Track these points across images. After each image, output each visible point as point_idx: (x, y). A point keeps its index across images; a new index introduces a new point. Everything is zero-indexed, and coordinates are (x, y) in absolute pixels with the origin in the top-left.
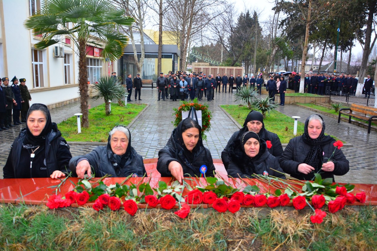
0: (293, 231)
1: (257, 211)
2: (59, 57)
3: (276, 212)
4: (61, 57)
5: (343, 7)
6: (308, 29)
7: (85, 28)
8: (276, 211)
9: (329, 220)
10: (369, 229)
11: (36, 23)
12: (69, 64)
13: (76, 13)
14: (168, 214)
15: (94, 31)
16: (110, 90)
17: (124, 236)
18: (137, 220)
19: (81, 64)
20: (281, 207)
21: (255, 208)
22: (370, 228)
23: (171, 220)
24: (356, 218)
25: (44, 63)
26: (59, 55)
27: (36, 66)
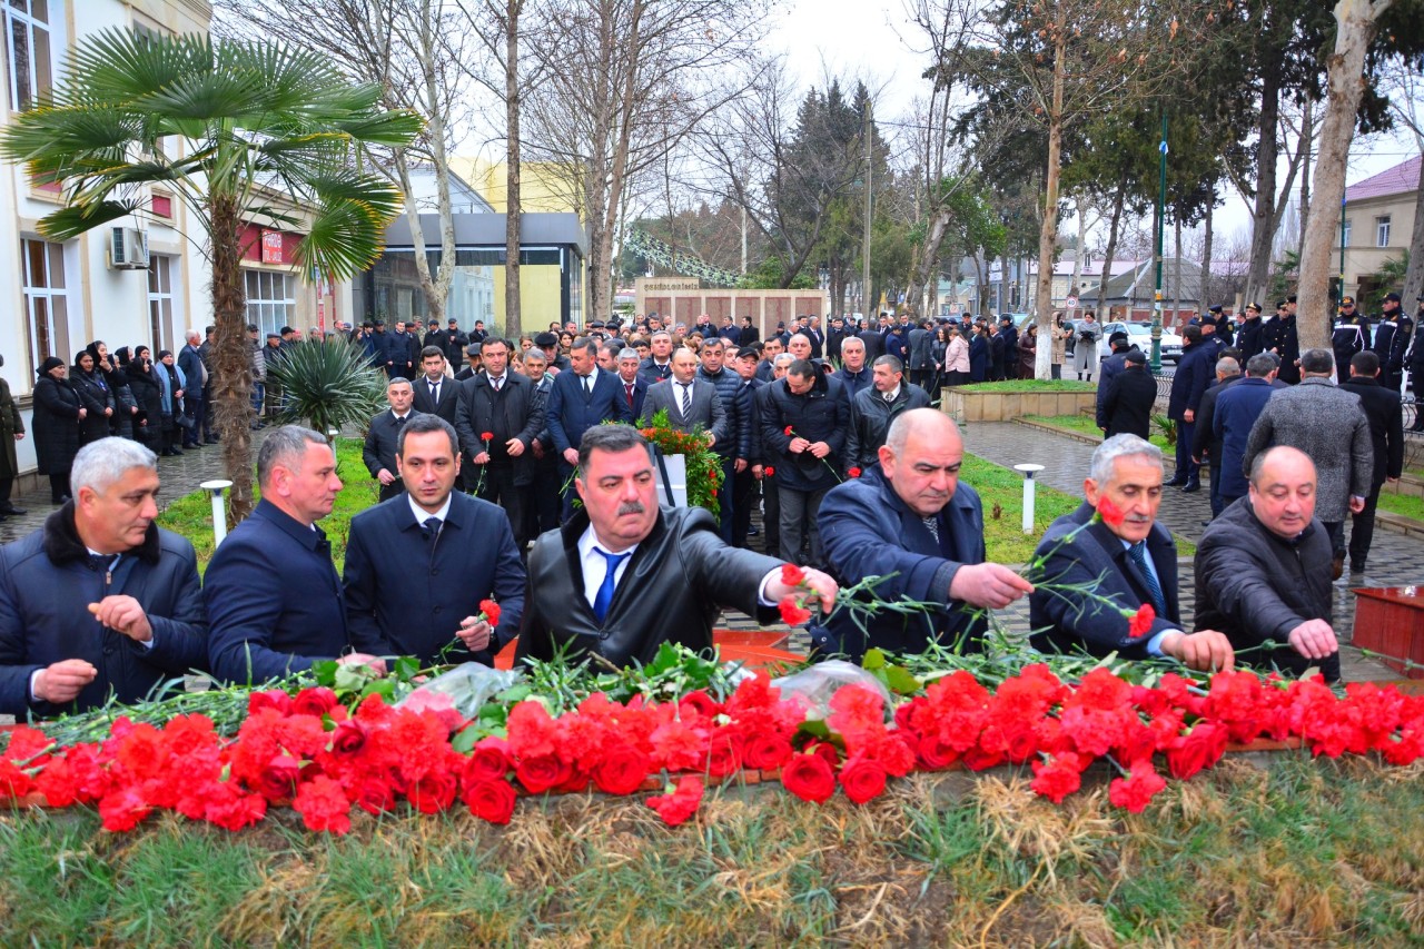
0: (1056, 845)
1: (929, 787)
2: (128, 267)
3: (993, 783)
4: (138, 268)
5: (1175, 66)
7: (237, 156)
8: (994, 779)
9: (1173, 804)
10: (1304, 828)
11: (45, 139)
12: (166, 296)
13: (198, 99)
14: (624, 810)
16: (334, 387)
17: (475, 894)
18: (515, 837)
19: (222, 292)
20: (1010, 768)
21: (923, 777)
22: (1305, 824)
23: (633, 828)
24: (1261, 793)
25: (71, 291)
26: (128, 259)
27: (40, 302)
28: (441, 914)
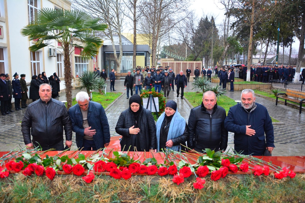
1: (151, 178)
2: (52, 56)
3: (164, 179)
4: (54, 57)
6: (252, 29)
7: (67, 34)
8: (164, 178)
9: (211, 187)
10: (247, 194)
11: (30, 31)
12: (61, 62)
13: (60, 22)
14: (78, 179)
15: (77, 36)
16: (91, 81)
17: (43, 195)
18: (54, 184)
19: (66, 62)
20: (169, 175)
21: (149, 176)
22: (248, 193)
23: (80, 184)
24: (237, 185)
25: (41, 61)
26: (52, 55)
27: (34, 64)
28: (36, 199)
